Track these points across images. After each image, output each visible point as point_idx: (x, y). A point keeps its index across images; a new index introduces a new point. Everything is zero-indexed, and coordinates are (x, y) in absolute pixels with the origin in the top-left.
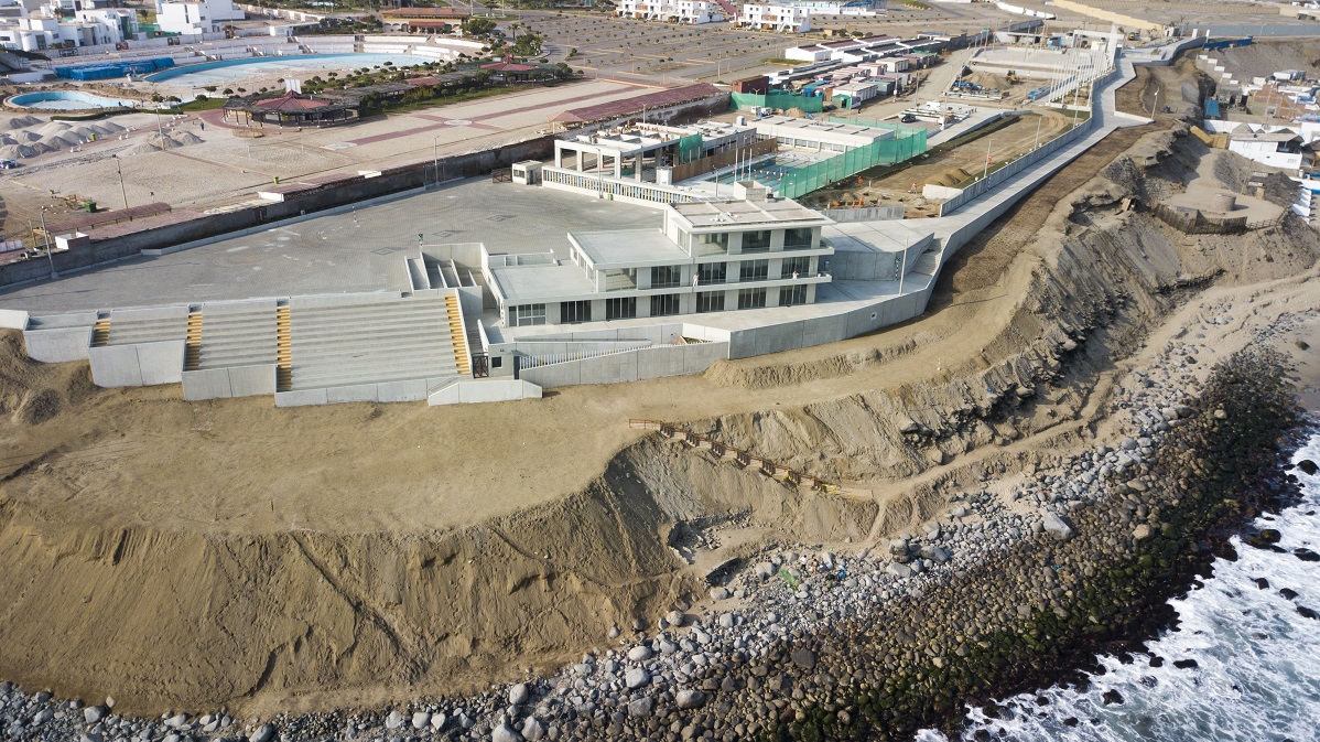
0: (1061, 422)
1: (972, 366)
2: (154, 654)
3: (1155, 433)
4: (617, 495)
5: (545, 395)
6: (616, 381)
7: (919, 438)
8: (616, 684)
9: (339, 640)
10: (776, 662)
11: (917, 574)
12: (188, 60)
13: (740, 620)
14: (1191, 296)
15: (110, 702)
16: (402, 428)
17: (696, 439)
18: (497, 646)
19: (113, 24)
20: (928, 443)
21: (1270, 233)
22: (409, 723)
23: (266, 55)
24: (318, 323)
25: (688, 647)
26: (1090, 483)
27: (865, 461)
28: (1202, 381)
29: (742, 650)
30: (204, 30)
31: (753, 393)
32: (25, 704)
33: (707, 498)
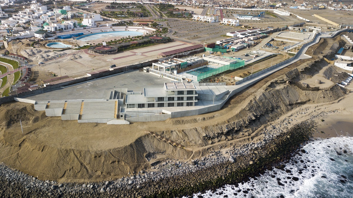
0: (245, 136)
1: (225, 123)
2: (46, 169)
3: (268, 140)
4: (136, 146)
5: (130, 123)
6: (146, 121)
7: (207, 138)
8: (126, 183)
9: (77, 170)
10: (159, 182)
11: (196, 167)
12: (87, 33)
13: (155, 173)
14: (298, 106)
15: (37, 177)
16: (100, 129)
17: (157, 135)
18: (106, 174)
19: (72, 24)
20: (209, 139)
21: (326, 91)
22: (87, 186)
23: (104, 31)
24: (89, 106)
25: (143, 177)
26: (246, 151)
27: (193, 142)
28: (289, 128)
29: (153, 179)
30: (92, 25)
31: (174, 126)
32: (24, 176)
33: (157, 148)
